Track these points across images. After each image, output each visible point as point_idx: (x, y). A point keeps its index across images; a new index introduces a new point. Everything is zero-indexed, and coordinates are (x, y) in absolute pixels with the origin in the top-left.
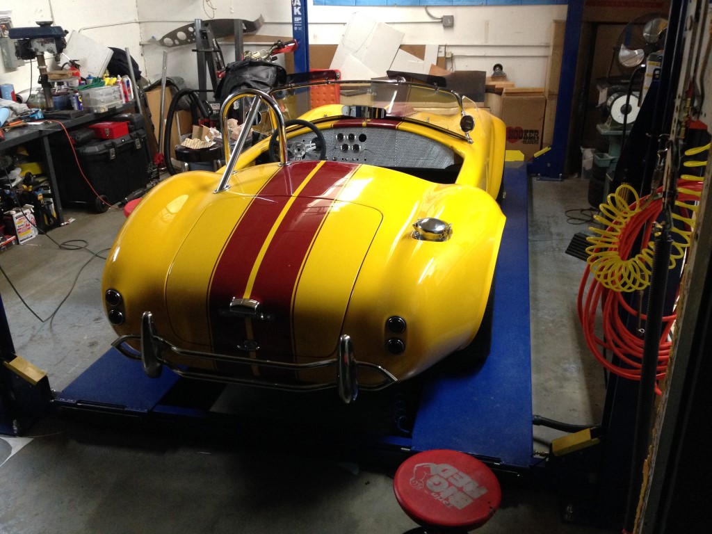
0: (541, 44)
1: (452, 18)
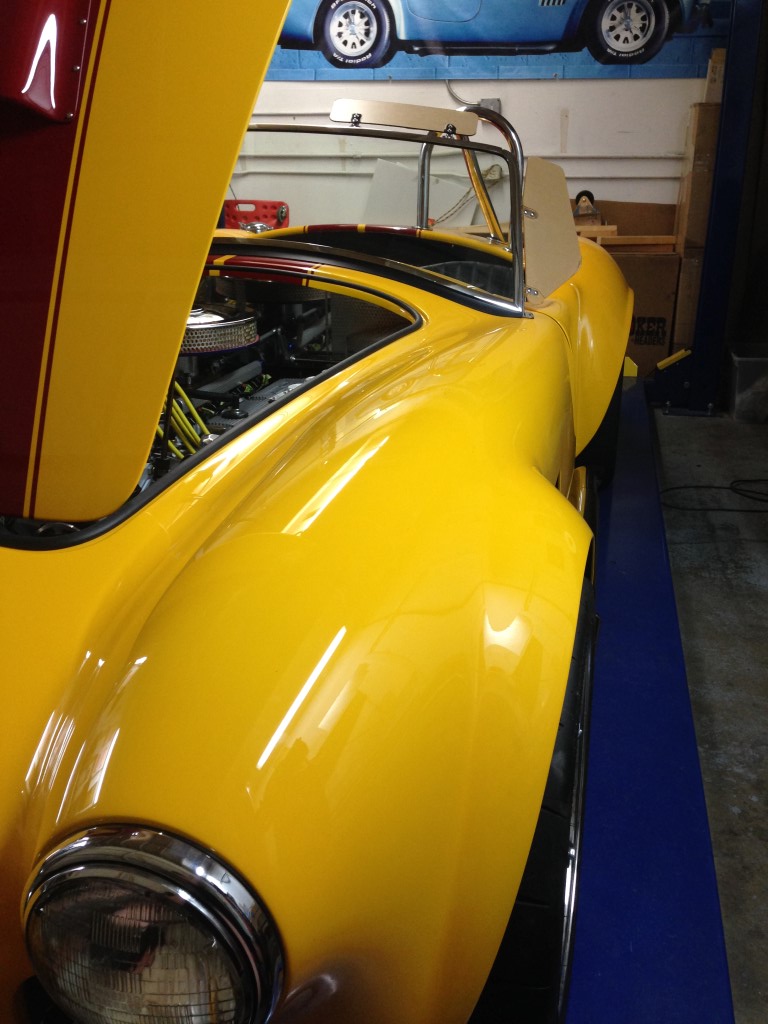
1: (498, 103)
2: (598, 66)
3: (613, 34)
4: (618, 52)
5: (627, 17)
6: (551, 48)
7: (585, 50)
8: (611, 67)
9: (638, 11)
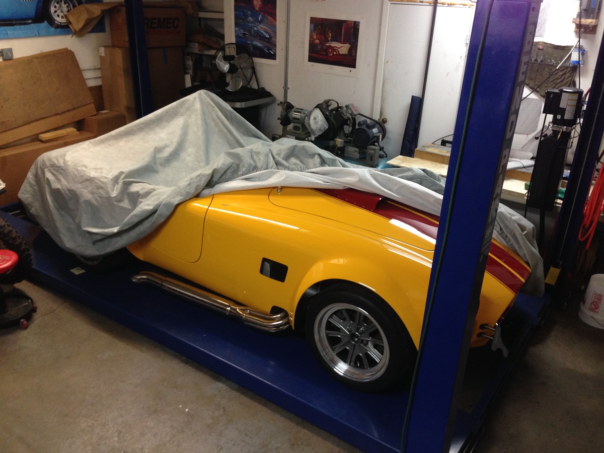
0: (92, 68)
1: (10, 50)
2: (53, 29)
3: (56, 14)
4: (61, 23)
5: (61, 6)
6: (30, 21)
7: (46, 22)
8: (59, 30)
9: (65, 3)
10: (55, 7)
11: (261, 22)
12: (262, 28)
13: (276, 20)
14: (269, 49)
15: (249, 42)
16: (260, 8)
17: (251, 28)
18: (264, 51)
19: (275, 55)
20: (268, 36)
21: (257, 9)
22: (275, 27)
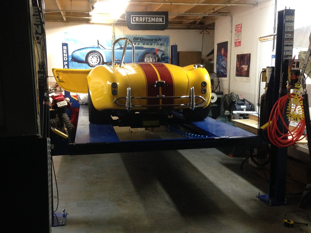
5: (149, 59)
10: (147, 59)
11: (223, 60)
12: (223, 63)
13: (227, 58)
14: (225, 73)
15: (220, 71)
16: (223, 54)
17: (220, 63)
18: (224, 74)
19: (227, 75)
20: (225, 67)
21: (222, 55)
22: (227, 61)
